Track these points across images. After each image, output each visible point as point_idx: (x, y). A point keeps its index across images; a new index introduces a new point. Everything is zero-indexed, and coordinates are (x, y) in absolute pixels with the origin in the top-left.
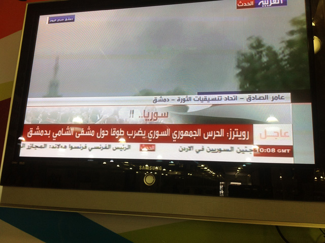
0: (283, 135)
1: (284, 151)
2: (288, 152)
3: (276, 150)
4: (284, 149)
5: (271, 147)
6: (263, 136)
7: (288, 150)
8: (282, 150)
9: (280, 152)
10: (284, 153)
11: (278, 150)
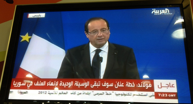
0: (171, 86)
1: (172, 96)
2: (175, 96)
3: (168, 95)
4: (172, 94)
5: (165, 93)
6: (160, 87)
7: (175, 95)
8: (171, 95)
9: (170, 96)
10: (172, 97)
11: (169, 95)
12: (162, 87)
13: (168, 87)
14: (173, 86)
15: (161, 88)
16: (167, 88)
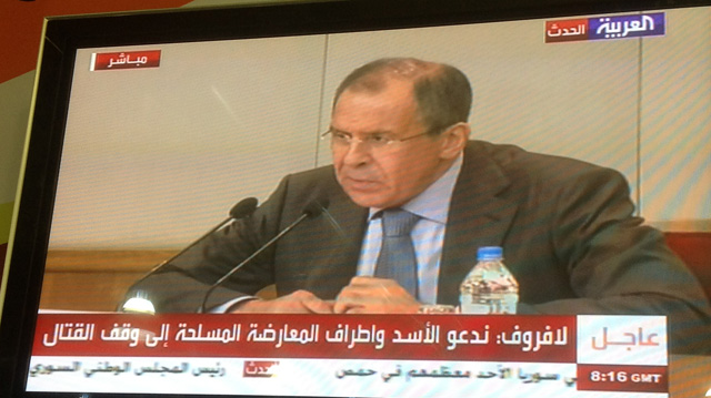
0: (645, 340)
1: (647, 378)
2: (656, 381)
3: (629, 376)
12: (606, 344)
13: (634, 343)
14: (654, 339)
15: (605, 348)
16: (629, 349)
